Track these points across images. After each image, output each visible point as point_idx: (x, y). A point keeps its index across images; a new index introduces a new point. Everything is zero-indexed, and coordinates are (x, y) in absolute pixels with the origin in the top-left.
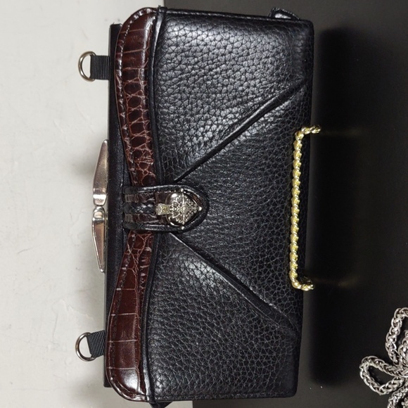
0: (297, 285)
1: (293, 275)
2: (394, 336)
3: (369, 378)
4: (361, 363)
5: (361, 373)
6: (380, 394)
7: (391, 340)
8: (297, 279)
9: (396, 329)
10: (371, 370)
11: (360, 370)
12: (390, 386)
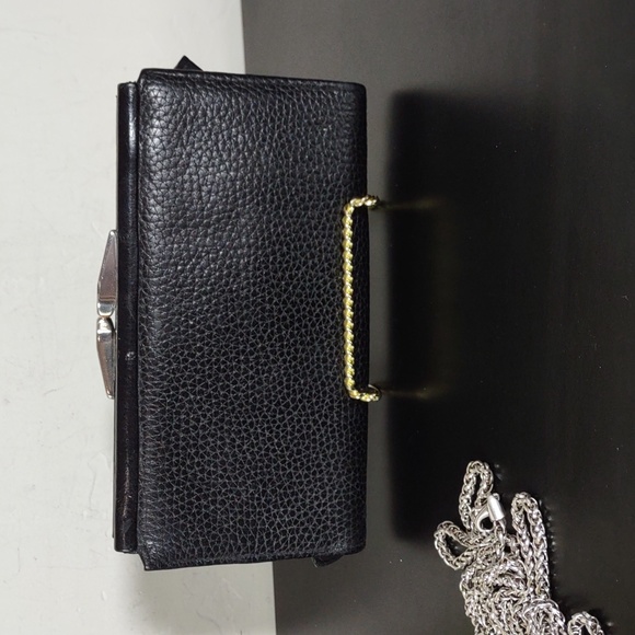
0: (355, 394)
1: (350, 382)
2: (468, 496)
3: (444, 549)
4: (436, 530)
5: (436, 543)
6: (455, 569)
7: (465, 501)
8: (355, 387)
9: (468, 487)
10: (448, 539)
11: (434, 539)
12: (463, 559)
